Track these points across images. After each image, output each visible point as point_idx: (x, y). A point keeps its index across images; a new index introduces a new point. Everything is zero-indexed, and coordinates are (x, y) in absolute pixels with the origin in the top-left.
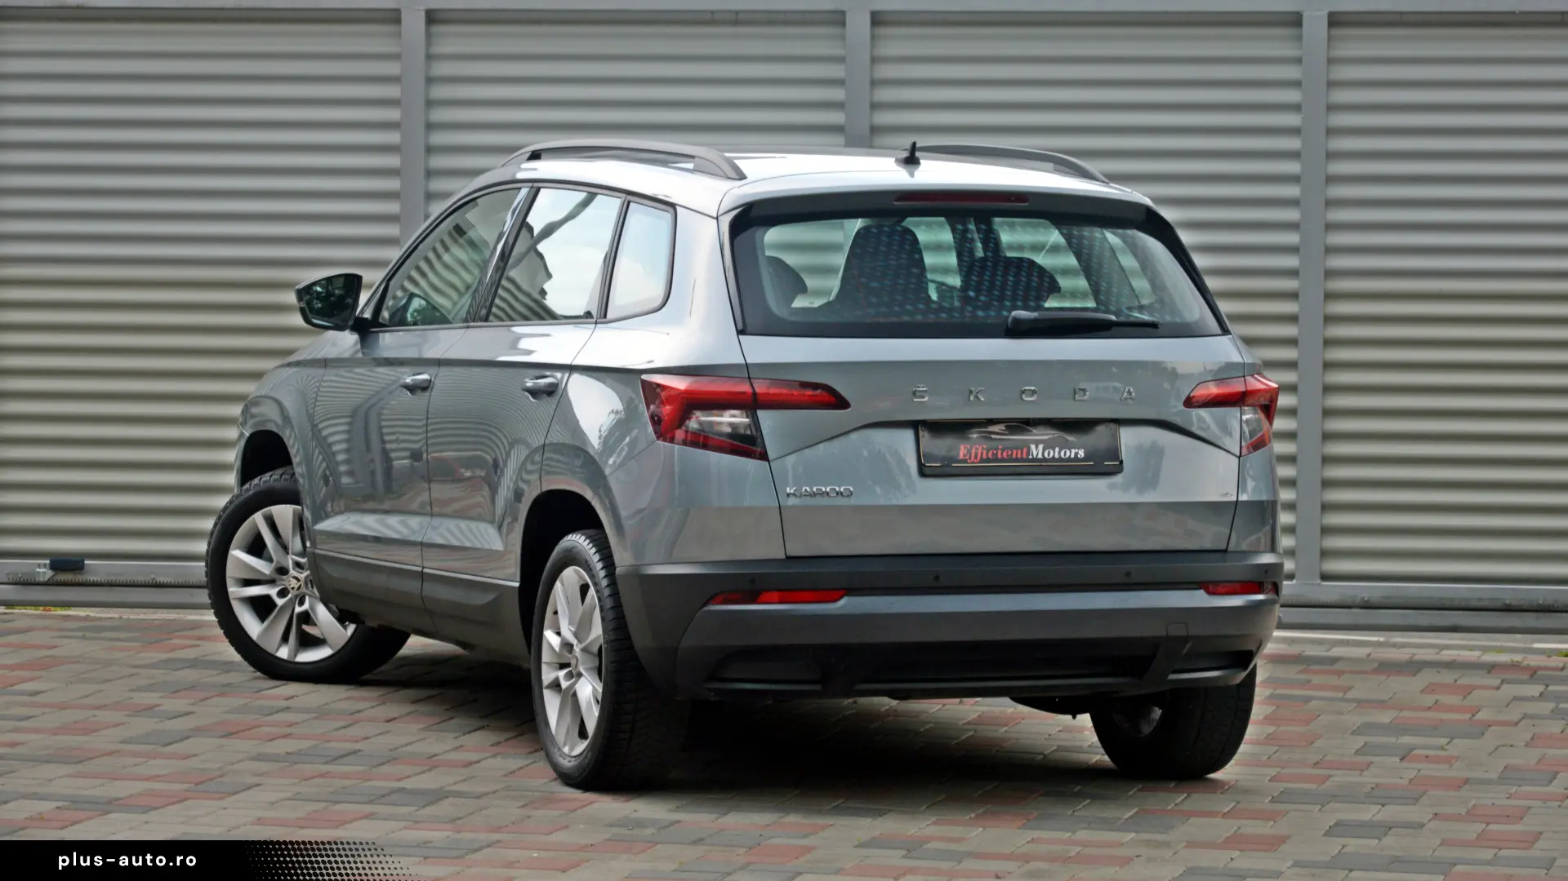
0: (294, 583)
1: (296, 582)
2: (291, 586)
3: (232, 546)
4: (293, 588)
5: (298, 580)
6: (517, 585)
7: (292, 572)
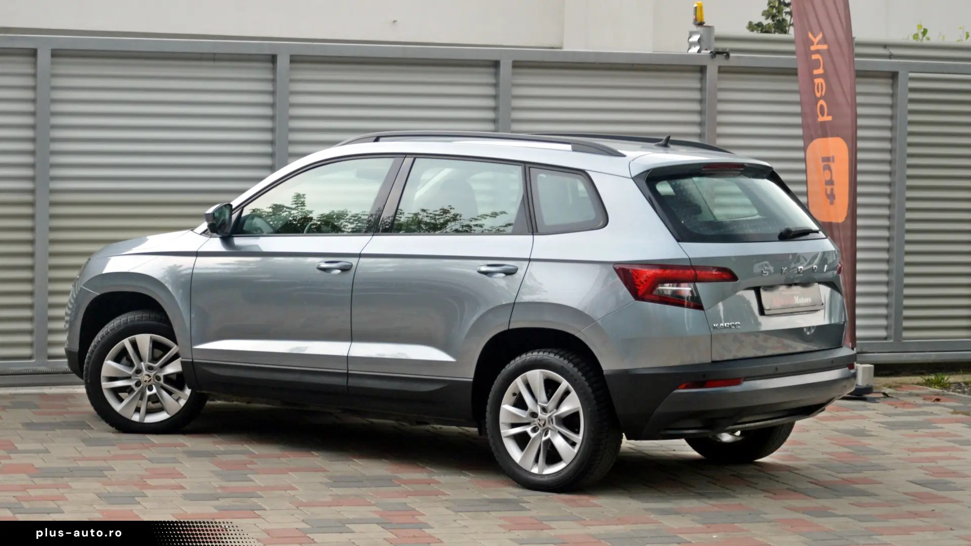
0: (147, 378)
1: (148, 377)
2: (145, 380)
3: (106, 359)
4: (146, 381)
5: (149, 376)
6: (472, 380)
7: (145, 372)
